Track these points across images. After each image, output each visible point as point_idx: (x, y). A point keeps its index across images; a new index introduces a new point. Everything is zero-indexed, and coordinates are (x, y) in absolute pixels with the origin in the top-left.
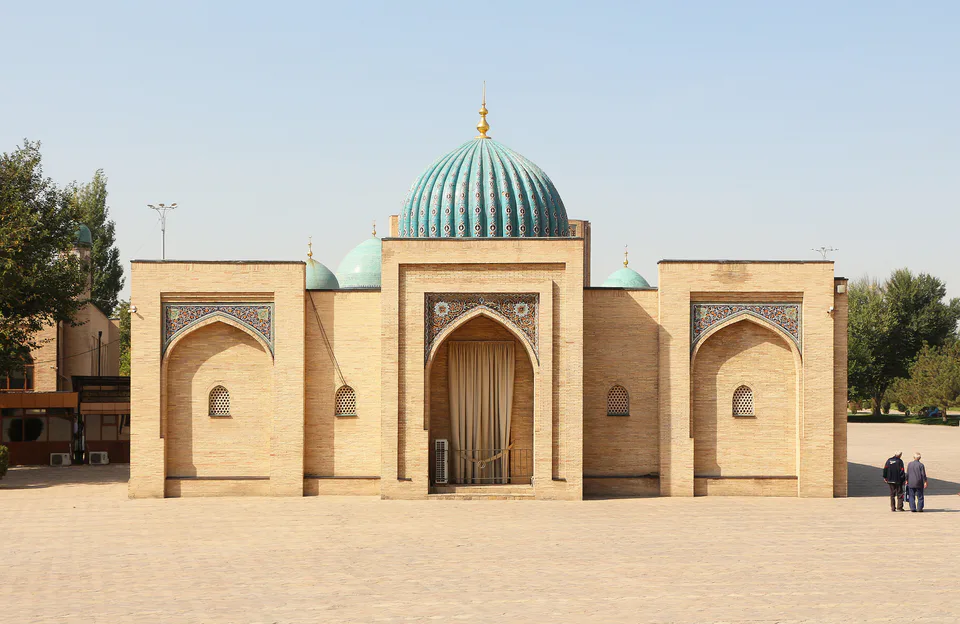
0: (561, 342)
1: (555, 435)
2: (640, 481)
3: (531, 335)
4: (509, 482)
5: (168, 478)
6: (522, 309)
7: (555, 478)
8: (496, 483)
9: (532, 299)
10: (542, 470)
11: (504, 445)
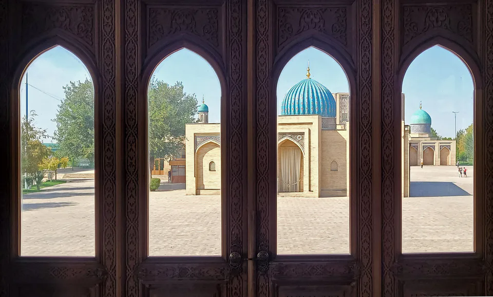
0: (311, 148)
1: (310, 177)
2: (341, 191)
3: (303, 146)
4: (300, 192)
5: (197, 189)
6: (299, 137)
7: (310, 191)
8: (296, 192)
9: (303, 134)
10: (306, 188)
11: (298, 180)
